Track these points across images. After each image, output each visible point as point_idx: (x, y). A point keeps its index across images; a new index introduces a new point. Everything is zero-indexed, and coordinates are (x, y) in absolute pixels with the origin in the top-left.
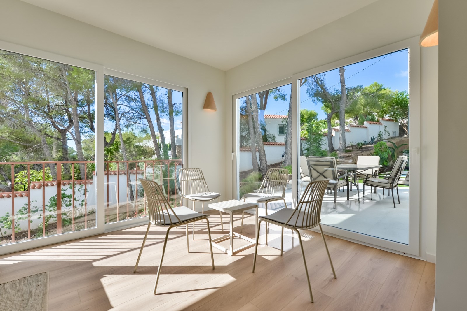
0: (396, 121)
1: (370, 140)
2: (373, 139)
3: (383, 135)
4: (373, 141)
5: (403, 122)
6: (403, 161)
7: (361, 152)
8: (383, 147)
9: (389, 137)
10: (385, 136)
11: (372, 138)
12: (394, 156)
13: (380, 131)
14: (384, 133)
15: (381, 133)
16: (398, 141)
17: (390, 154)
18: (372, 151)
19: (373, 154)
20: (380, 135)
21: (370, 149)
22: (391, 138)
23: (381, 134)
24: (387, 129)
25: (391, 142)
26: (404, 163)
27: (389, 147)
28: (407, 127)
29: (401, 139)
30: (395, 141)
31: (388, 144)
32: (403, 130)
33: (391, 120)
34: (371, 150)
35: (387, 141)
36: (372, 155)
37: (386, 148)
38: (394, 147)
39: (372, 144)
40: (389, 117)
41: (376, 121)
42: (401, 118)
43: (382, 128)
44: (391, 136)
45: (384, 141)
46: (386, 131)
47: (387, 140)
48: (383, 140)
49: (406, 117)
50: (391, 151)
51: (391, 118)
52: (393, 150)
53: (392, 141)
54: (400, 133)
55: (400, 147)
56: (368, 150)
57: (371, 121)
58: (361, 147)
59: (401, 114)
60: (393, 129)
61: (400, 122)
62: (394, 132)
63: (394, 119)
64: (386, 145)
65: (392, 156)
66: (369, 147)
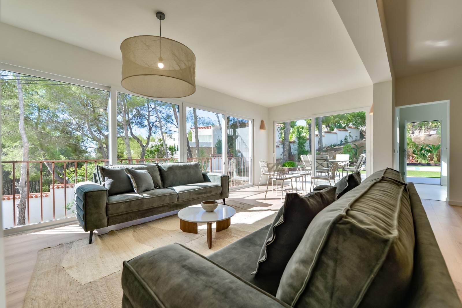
0: (358, 128)
1: (339, 143)
2: (341, 142)
3: (348, 138)
4: (341, 144)
5: (362, 129)
6: (363, 157)
7: (334, 152)
8: (349, 148)
9: (352, 140)
10: (349, 140)
11: (340, 141)
12: (357, 154)
13: (346, 136)
14: (349, 137)
15: (347, 137)
16: (359, 143)
17: (354, 153)
18: (341, 151)
19: (342, 153)
20: (346, 139)
21: (340, 149)
22: (354, 141)
23: (347, 138)
24: (351, 134)
25: (354, 144)
26: (364, 158)
27: (353, 148)
28: (365, 132)
29: (361, 142)
30: (357, 143)
31: (352, 146)
32: (362, 135)
33: (354, 128)
34: (340, 150)
35: (351, 143)
36: (342, 154)
37: (351, 149)
38: (356, 148)
39: (341, 145)
40: (352, 125)
41: (343, 129)
42: (361, 126)
43: (347, 134)
44: (354, 139)
45: (349, 143)
46: (350, 136)
47: (351, 142)
48: (348, 142)
49: (364, 125)
50: (354, 151)
51: (354, 126)
52: (355, 150)
53: (355, 144)
54: (360, 137)
55: (360, 148)
56: (338, 150)
57: (339, 128)
58: (333, 148)
59: (361, 123)
60: (355, 134)
61: (361, 129)
62: (356, 137)
63: (356, 127)
64: (351, 147)
65: (355, 154)
66: (338, 148)
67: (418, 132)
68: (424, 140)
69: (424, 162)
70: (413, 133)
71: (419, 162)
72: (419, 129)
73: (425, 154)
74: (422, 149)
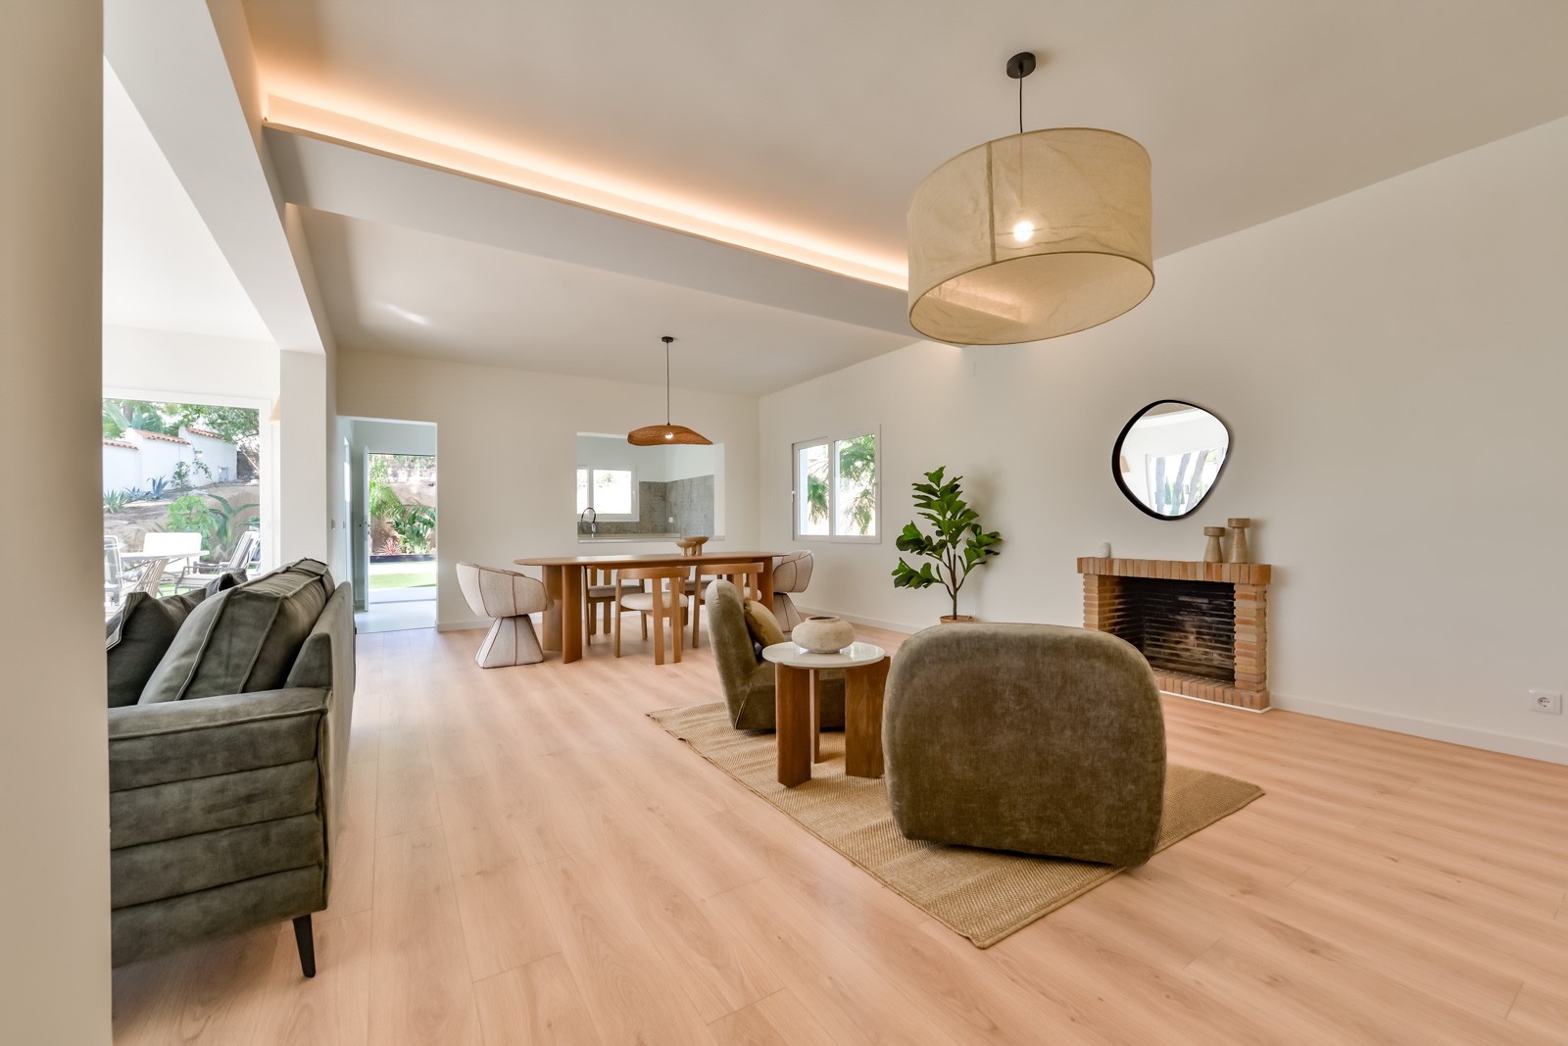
0: (228, 439)
1: (148, 488)
2: (159, 486)
3: (190, 473)
4: (158, 491)
5: (247, 445)
6: (252, 540)
7: (126, 522)
8: (194, 511)
9: (208, 481)
10: (195, 479)
11: (154, 482)
12: (226, 532)
13: (181, 465)
14: (193, 468)
15: (184, 468)
16: (236, 494)
17: (217, 528)
18: (163, 521)
19: (165, 527)
20: (180, 475)
21: (156, 513)
22: (215, 485)
23: (184, 471)
24: (202, 459)
25: (217, 497)
26: (254, 543)
27: (211, 510)
28: (256, 456)
29: (243, 488)
30: (226, 493)
31: (209, 502)
32: (245, 467)
33: (215, 437)
34: (157, 516)
35: (203, 492)
36: (164, 531)
37: (204, 512)
38: (223, 511)
39: (158, 498)
40: (207, 425)
41: (166, 433)
42: (243, 433)
43: (186, 456)
44: (215, 478)
45: (195, 491)
46: (199, 465)
47: (201, 488)
48: (190, 489)
49: (255, 432)
50: (217, 521)
51: (216, 431)
52: (221, 517)
53: (219, 494)
54: (239, 474)
55: (240, 509)
56: (147, 517)
57: (148, 429)
58: (120, 507)
59: (243, 425)
60: (219, 458)
61: (240, 443)
62: (223, 469)
63: (223, 433)
64: (203, 506)
65: (219, 532)
66: (147, 509)
67: (406, 474)
68: (419, 494)
69: (418, 550)
70: (395, 475)
71: (408, 551)
72: (409, 466)
73: (421, 532)
74: (414, 517)
